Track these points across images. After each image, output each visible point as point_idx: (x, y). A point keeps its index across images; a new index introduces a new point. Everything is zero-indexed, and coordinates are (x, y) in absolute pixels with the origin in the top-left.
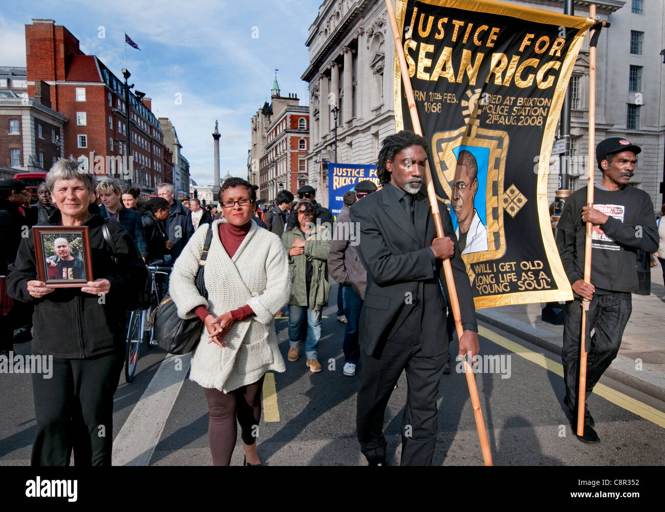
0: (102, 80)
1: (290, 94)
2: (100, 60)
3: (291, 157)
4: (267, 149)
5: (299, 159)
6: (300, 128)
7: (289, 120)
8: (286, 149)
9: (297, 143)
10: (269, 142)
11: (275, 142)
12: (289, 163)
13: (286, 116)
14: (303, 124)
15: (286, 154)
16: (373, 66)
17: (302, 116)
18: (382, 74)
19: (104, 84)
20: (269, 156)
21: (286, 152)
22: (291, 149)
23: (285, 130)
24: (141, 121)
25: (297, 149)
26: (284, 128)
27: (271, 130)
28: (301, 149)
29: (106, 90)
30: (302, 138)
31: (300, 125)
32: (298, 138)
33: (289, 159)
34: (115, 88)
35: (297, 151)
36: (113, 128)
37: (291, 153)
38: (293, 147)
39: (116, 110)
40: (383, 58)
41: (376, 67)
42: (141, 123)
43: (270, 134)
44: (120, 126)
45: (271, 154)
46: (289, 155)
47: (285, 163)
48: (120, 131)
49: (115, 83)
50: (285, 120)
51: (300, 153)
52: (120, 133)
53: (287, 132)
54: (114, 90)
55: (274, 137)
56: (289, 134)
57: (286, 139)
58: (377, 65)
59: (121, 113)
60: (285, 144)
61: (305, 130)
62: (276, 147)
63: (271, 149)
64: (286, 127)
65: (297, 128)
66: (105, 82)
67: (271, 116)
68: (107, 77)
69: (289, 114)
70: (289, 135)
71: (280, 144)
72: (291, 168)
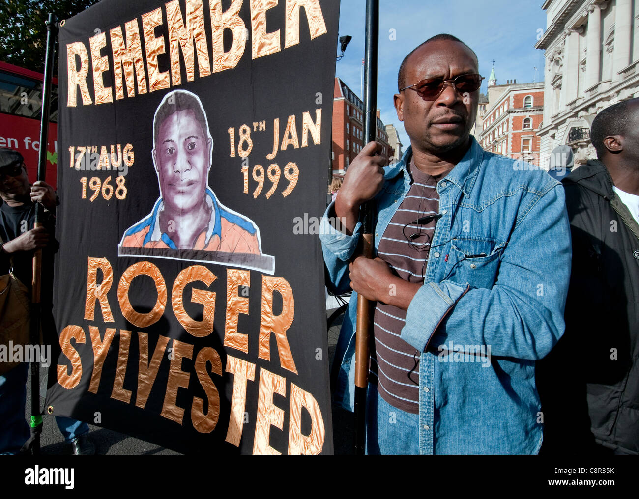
0: (342, 95)
1: (508, 81)
2: (343, 81)
3: (512, 138)
4: (483, 135)
5: (522, 139)
6: (525, 106)
7: (512, 100)
8: (508, 130)
9: (522, 121)
10: (485, 128)
11: (493, 127)
12: (510, 144)
13: (509, 97)
14: (529, 102)
15: (507, 136)
16: (553, 84)
17: (528, 94)
18: (561, 89)
19: (344, 98)
20: (484, 141)
21: (506, 133)
22: (514, 130)
23: (507, 111)
24: (360, 116)
25: (521, 129)
26: (506, 109)
27: (489, 116)
28: (525, 129)
29: (345, 103)
30: (528, 117)
31: (526, 104)
32: (522, 117)
33: (510, 140)
34: (352, 101)
35: (521, 131)
36: (350, 132)
37: (513, 133)
38: (515, 128)
39: (352, 118)
40: (561, 77)
41: (555, 85)
42: (356, 115)
43: (486, 121)
44: (354, 130)
45: (487, 139)
46: (510, 136)
47: (504, 145)
48: (354, 134)
49: (352, 97)
50: (507, 102)
51: (524, 133)
52: (354, 136)
53: (509, 113)
54: (351, 102)
55: (491, 122)
56: (511, 114)
57: (508, 121)
58: (556, 83)
59: (356, 119)
60: (505, 126)
61: (532, 108)
62: (494, 132)
63: (485, 135)
64: (508, 107)
65: (521, 107)
66: (344, 95)
67: (487, 106)
68: (347, 93)
69: (512, 94)
70: (512, 116)
71: (498, 127)
72: (512, 149)
